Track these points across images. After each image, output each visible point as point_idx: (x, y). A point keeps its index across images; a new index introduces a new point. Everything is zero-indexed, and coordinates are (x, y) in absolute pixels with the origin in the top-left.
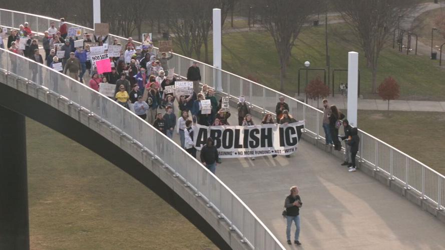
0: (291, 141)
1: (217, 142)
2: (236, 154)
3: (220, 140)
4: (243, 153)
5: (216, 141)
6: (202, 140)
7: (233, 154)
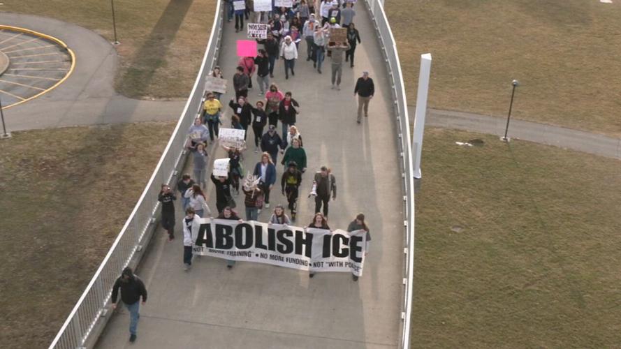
0: (340, 252)
1: (227, 240)
2: (257, 255)
3: (231, 238)
4: (269, 257)
5: (224, 239)
6: (205, 238)
7: (253, 255)
